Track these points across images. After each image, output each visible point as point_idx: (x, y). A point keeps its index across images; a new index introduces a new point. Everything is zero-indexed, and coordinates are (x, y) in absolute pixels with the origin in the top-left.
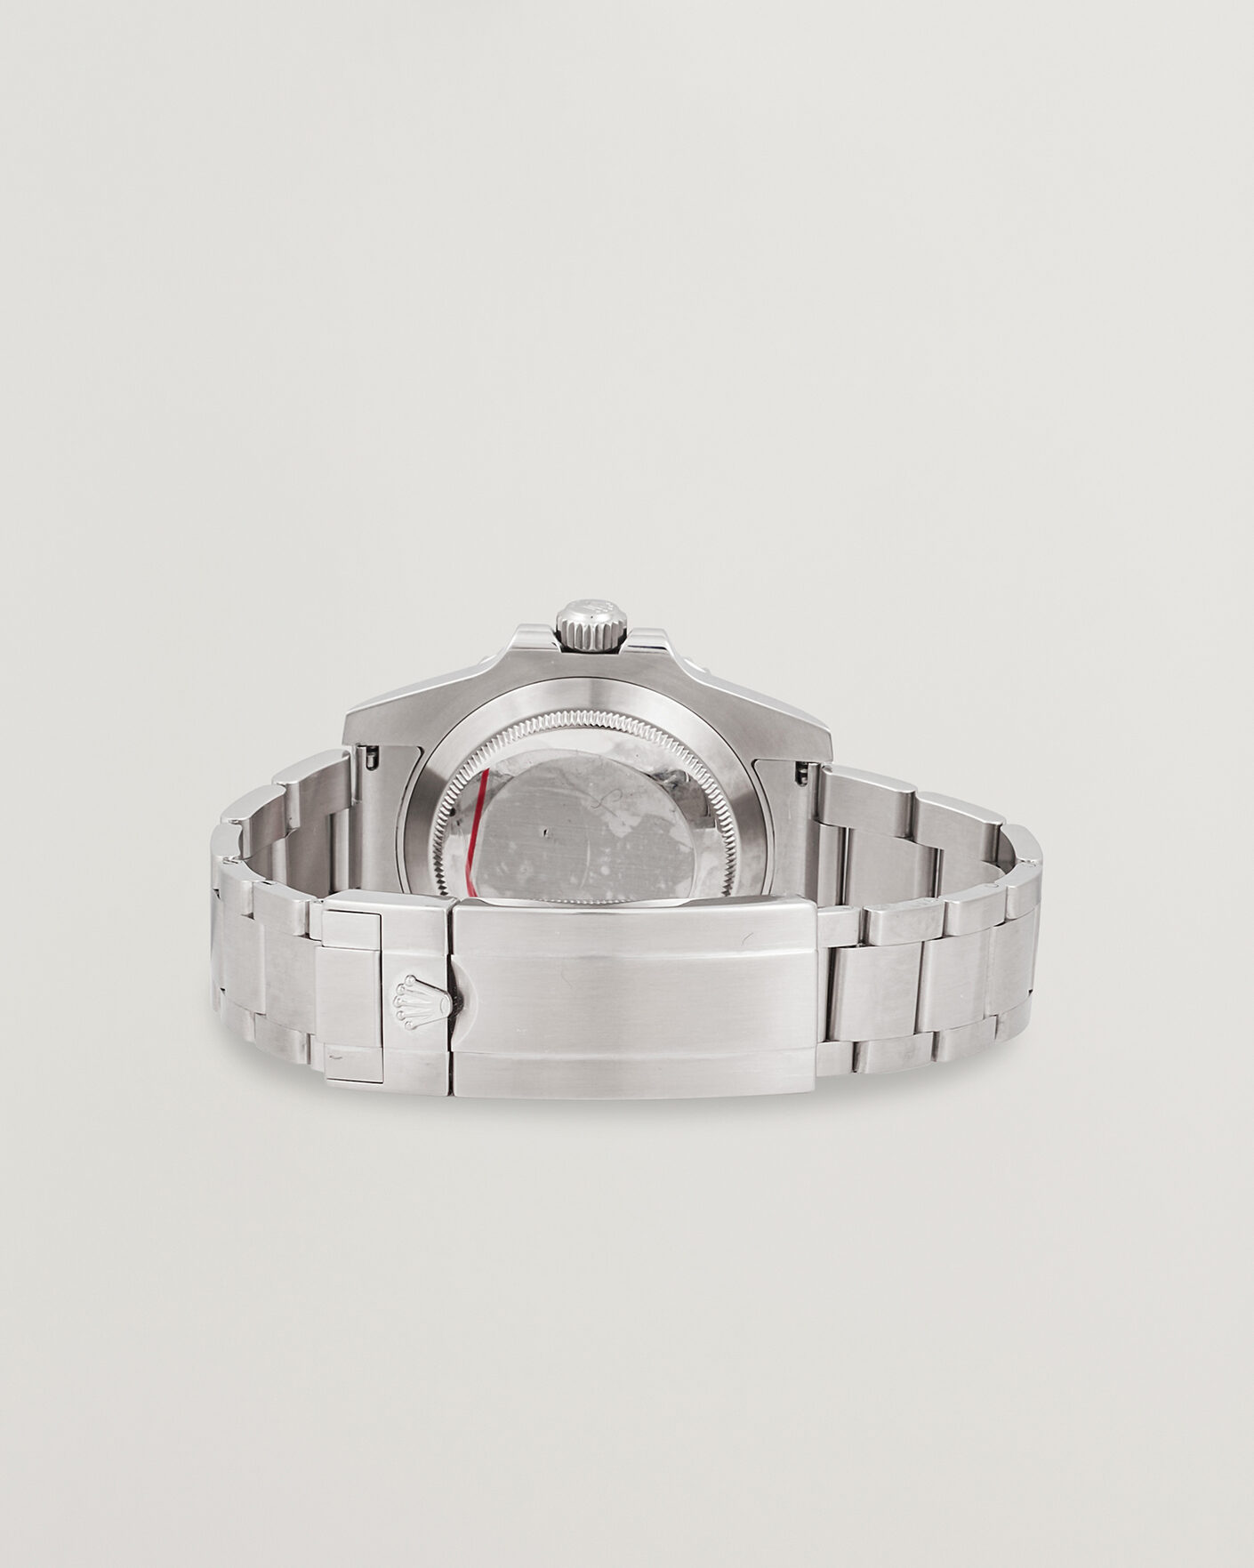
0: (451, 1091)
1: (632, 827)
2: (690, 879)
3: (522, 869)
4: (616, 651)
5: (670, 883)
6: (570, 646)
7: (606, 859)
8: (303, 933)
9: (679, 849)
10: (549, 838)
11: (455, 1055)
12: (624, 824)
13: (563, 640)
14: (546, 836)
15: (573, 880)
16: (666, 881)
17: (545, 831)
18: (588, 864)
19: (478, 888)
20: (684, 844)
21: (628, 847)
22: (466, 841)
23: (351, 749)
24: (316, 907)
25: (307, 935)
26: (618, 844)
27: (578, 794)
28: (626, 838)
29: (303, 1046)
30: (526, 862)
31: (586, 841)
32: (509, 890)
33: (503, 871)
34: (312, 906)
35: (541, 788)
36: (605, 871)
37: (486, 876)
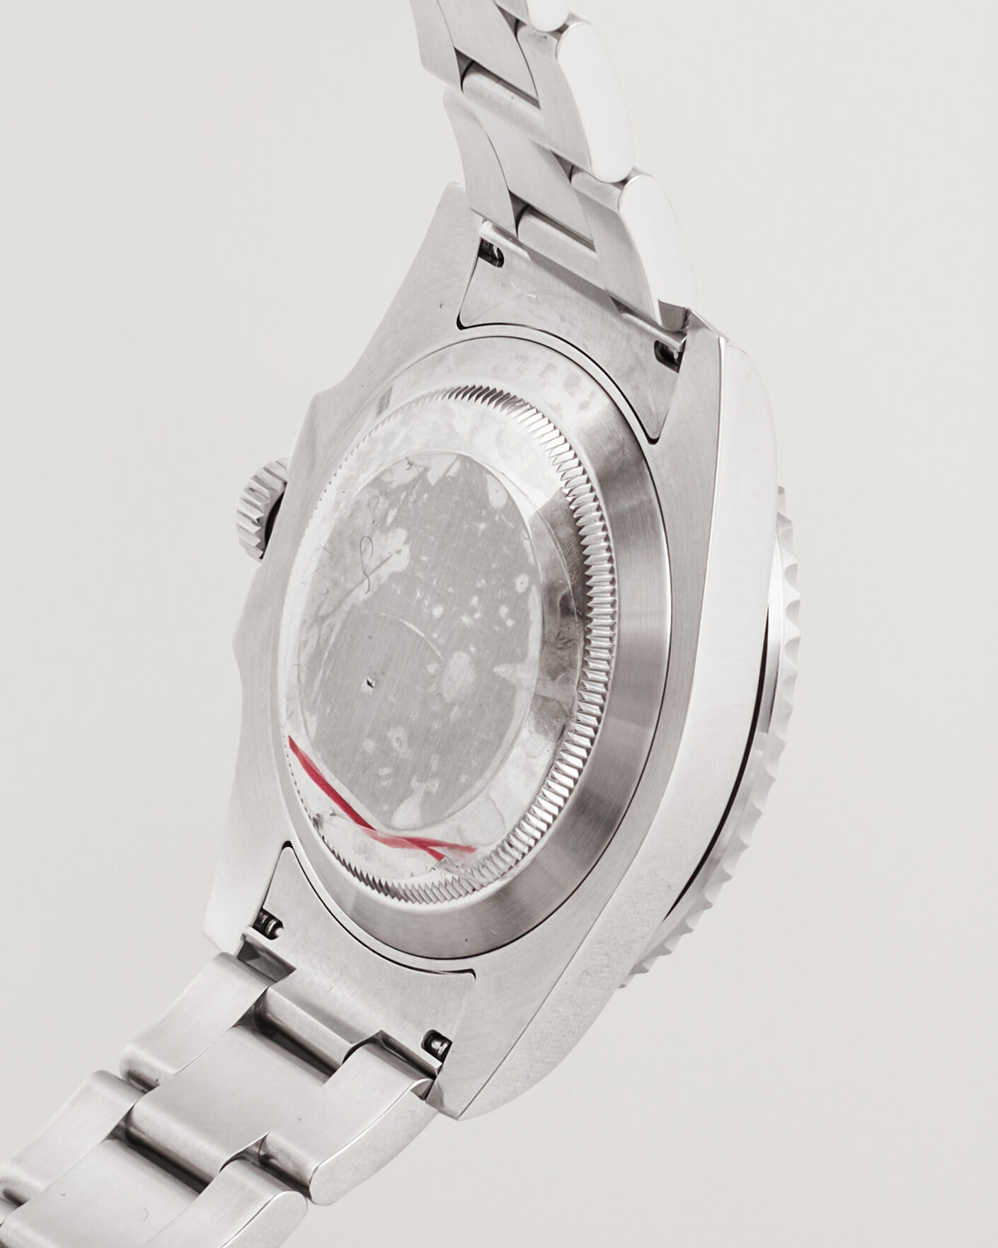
1: (406, 542)
2: (489, 477)
3: (395, 744)
7: (426, 603)
9: (451, 477)
10: (377, 682)
12: (399, 552)
14: (373, 685)
15: (432, 668)
16: (480, 518)
17: (369, 684)
18: (422, 635)
19: (394, 829)
21: (424, 559)
22: (342, 817)
26: (418, 574)
27: (346, 607)
28: (414, 557)
30: (389, 734)
31: (399, 623)
32: (409, 782)
33: (388, 777)
35: (323, 663)
37: (386, 807)
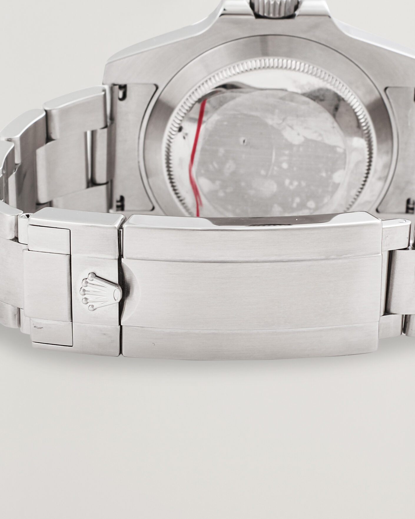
0: (121, 352)
1: (305, 138)
2: (343, 169)
3: (227, 166)
4: (292, 16)
5: (329, 173)
6: (261, 13)
7: (285, 158)
8: (13, 237)
9: (336, 150)
10: (247, 145)
11: (123, 328)
12: (299, 134)
13: (256, 10)
14: (245, 144)
15: (263, 172)
16: (326, 172)
17: (244, 141)
18: (273, 161)
20: (339, 147)
23: (107, 88)
24: (23, 222)
25: (16, 239)
26: (294, 149)
28: (299, 146)
29: (15, 315)
30: (230, 161)
31: (272, 147)
32: (217, 180)
33: (214, 167)
34: (20, 220)
35: (242, 112)
36: (285, 166)
37: (203, 171)
